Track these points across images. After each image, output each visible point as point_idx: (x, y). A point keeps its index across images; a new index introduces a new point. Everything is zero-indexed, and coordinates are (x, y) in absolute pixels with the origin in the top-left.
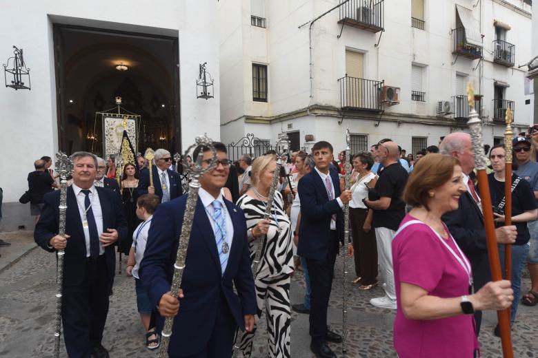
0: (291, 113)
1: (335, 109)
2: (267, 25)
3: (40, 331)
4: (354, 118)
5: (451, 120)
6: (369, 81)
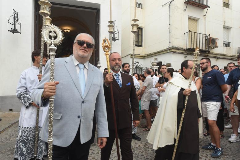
0: (157, 52)
1: (183, 50)
2: (143, 7)
4: (193, 55)
6: (202, 35)
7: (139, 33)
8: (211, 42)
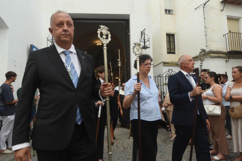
2: (174, 13)
7: (171, 40)
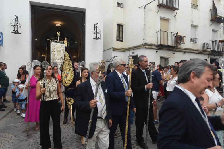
0: (134, 47)
1: (155, 45)
2: (124, 7)
3: (28, 141)
4: (163, 50)
5: (209, 52)
6: (171, 33)
7: (120, 30)
8: (179, 39)
